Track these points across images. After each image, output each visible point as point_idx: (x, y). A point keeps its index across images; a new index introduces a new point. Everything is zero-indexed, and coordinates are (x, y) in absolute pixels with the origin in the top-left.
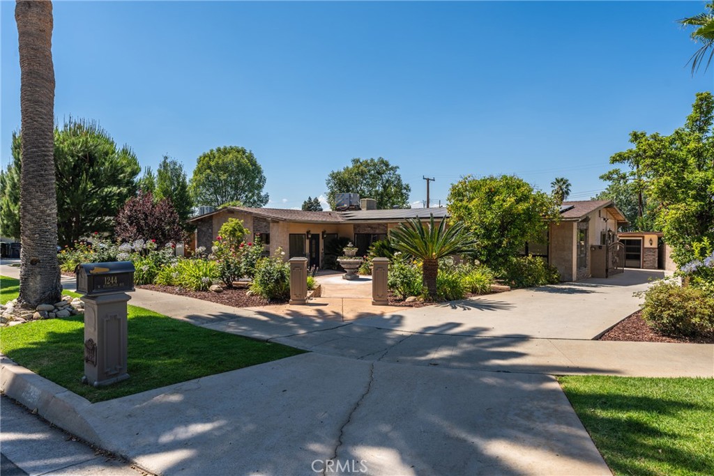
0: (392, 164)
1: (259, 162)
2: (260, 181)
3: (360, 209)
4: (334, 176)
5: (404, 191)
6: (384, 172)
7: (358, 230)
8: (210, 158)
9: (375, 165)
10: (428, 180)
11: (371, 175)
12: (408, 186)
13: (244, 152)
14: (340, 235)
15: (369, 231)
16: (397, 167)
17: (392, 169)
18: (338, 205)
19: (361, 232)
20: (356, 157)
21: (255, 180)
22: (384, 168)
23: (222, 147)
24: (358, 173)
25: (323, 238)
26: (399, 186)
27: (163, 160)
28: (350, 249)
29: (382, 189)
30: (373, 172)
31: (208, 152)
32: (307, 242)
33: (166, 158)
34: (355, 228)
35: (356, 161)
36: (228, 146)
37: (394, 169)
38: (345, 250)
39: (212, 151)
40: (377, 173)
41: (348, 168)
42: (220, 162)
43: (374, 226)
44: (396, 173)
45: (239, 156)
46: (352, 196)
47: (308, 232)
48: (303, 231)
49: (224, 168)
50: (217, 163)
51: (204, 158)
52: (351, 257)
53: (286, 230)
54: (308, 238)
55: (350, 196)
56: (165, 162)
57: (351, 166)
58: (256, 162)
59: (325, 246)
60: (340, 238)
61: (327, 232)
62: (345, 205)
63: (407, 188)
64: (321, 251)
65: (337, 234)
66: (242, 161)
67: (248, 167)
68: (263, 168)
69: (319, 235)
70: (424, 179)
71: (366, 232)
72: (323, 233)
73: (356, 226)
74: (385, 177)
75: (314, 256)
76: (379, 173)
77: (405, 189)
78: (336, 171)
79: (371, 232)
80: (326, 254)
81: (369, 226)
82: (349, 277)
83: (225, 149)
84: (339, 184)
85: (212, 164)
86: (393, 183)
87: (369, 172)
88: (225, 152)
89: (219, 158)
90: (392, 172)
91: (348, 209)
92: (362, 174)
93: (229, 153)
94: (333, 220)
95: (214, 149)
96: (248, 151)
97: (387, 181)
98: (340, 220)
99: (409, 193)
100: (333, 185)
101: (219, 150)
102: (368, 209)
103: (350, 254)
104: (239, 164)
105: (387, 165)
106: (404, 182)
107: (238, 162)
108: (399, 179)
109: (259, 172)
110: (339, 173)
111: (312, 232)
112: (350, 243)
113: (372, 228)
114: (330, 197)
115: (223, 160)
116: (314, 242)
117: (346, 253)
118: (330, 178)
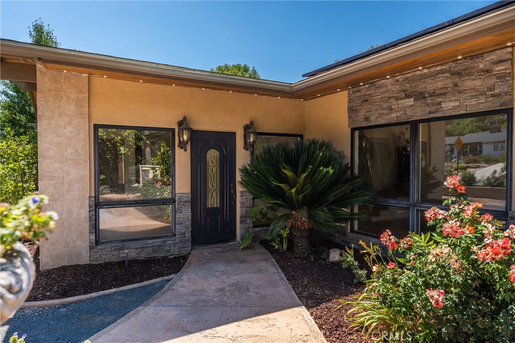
15: (405, 110)
47: (183, 123)
65: (301, 137)
69: (234, 134)
72: (247, 128)
79: (419, 112)
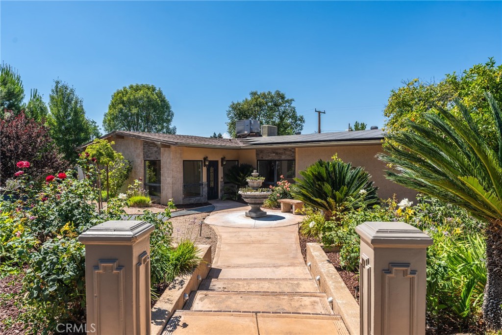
0: (287, 97)
1: (167, 99)
2: (168, 116)
3: (261, 136)
4: (234, 107)
5: (299, 122)
6: (280, 105)
7: (261, 156)
8: (123, 95)
9: (272, 97)
10: (319, 112)
11: (268, 107)
12: (302, 117)
13: (154, 90)
14: (241, 162)
15: (273, 157)
16: (292, 100)
17: (287, 101)
18: (238, 133)
19: (264, 159)
20: (254, 91)
21: (164, 114)
22: (280, 101)
23: (134, 85)
24: (257, 105)
25: (222, 165)
26: (294, 117)
27: (55, 84)
28: (254, 179)
29: (279, 120)
30: (270, 104)
31: (121, 88)
32: (205, 169)
33: (58, 83)
34: (257, 154)
35: (253, 94)
36: (140, 84)
37: (290, 101)
38: (248, 180)
39: (124, 88)
40: (274, 105)
41: (247, 100)
42: (132, 97)
43: (279, 151)
44: (292, 105)
45: (149, 93)
46: (252, 122)
47: (205, 159)
48: (199, 157)
49: (135, 103)
50: (129, 99)
51: (118, 94)
52: (256, 189)
53: (178, 156)
54: (205, 165)
55: (251, 123)
56: (57, 87)
57: (249, 98)
58: (164, 98)
59: (225, 174)
60: (241, 165)
61: (226, 159)
62: (246, 132)
63: (302, 119)
64: (220, 180)
65: (238, 161)
66: (151, 96)
67: (157, 103)
68: (171, 104)
69: (218, 161)
70: (316, 111)
71: (270, 158)
72: (223, 160)
73: (259, 152)
74: (282, 109)
75: (212, 185)
76: (276, 105)
77: (300, 120)
78: (236, 102)
79: (277, 158)
80: (225, 183)
81: (274, 151)
82: (254, 215)
83: (137, 86)
84: (239, 115)
85: (125, 99)
86: (288, 114)
87: (266, 103)
88: (137, 89)
89: (131, 94)
90: (287, 104)
91: (249, 135)
92: (260, 105)
93: (140, 90)
94: (233, 145)
95: (127, 87)
96: (158, 89)
97: (284, 113)
98: (241, 145)
99: (303, 124)
100: (233, 116)
101: (131, 87)
102: (269, 135)
103: (255, 184)
104: (149, 100)
105: (283, 97)
106: (298, 114)
107: (148, 98)
108: (294, 111)
109: (168, 107)
110: (239, 104)
111: (209, 159)
112: (255, 171)
113: (277, 153)
114: (230, 127)
115: (134, 96)
116: (212, 169)
117: (250, 184)
118: (231, 109)
